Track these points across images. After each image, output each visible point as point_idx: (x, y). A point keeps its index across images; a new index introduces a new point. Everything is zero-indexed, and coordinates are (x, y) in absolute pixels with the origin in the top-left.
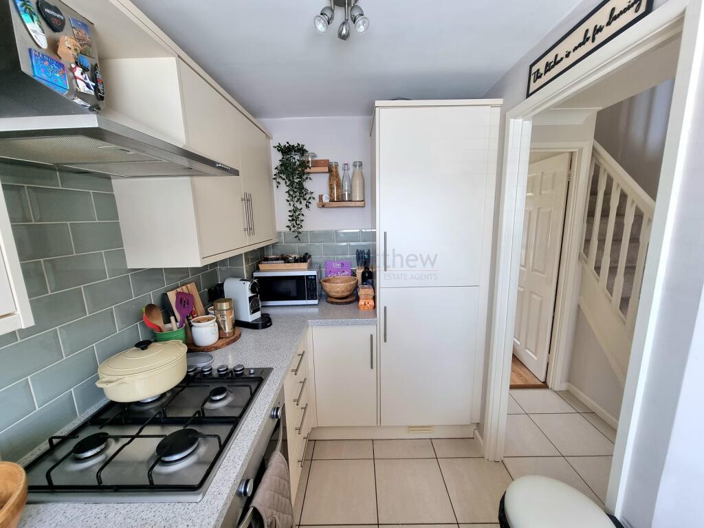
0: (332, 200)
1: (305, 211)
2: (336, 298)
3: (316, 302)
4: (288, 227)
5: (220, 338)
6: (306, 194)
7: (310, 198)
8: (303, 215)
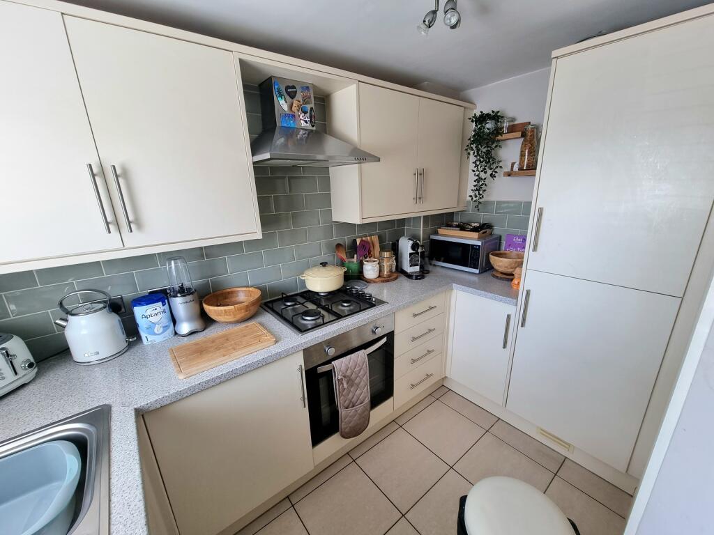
0: (521, 169)
1: (489, 181)
2: (502, 273)
3: (477, 271)
4: (470, 196)
5: (379, 276)
6: (493, 163)
7: (497, 167)
8: (485, 185)
